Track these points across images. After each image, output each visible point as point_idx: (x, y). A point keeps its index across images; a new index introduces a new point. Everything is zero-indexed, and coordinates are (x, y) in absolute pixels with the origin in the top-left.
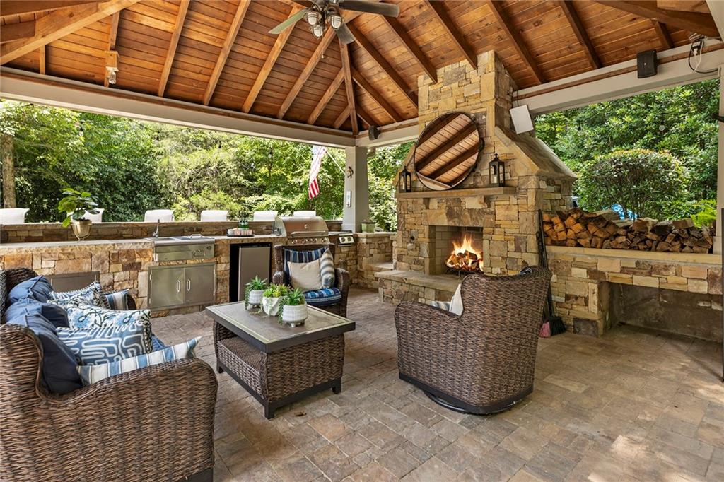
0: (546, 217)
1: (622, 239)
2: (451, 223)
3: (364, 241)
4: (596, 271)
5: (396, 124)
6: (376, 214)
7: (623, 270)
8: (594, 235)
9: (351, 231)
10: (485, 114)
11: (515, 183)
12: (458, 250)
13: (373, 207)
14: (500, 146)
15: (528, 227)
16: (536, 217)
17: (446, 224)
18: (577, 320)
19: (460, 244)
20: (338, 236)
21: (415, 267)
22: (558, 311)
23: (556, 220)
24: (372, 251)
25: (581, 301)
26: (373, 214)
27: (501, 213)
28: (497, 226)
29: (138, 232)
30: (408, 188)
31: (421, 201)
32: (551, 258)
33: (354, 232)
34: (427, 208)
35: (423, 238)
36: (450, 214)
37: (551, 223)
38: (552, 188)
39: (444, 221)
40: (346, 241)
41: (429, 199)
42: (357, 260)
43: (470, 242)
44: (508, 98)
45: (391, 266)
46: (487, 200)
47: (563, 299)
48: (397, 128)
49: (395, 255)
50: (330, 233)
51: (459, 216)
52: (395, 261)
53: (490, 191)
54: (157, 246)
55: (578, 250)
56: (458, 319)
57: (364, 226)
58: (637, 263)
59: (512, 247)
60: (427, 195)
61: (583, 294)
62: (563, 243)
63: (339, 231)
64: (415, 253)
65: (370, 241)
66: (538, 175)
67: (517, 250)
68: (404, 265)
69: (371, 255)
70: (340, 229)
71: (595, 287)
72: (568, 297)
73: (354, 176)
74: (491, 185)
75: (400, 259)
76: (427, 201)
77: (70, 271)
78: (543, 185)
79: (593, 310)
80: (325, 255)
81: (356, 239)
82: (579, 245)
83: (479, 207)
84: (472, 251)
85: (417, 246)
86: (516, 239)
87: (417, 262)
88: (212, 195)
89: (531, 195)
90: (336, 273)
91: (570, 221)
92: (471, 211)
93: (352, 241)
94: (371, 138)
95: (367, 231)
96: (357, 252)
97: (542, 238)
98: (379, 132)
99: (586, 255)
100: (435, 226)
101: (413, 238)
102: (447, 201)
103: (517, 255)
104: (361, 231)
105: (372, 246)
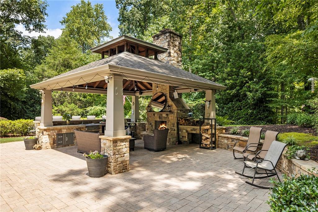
0: (179, 119)
1: (191, 124)
2: (160, 120)
3: (138, 125)
4: (187, 131)
5: (147, 91)
6: (142, 114)
7: (191, 130)
8: (187, 123)
9: (133, 122)
10: (167, 94)
11: (173, 111)
12: (161, 126)
13: (141, 111)
14: (170, 102)
15: (175, 121)
16: (177, 119)
17: (159, 120)
18: (184, 141)
19: (162, 125)
20: (130, 123)
21: (151, 131)
22: (181, 140)
23: (181, 120)
24: (140, 128)
25: (185, 137)
26: (141, 114)
27: (170, 118)
28: (169, 121)
29: (77, 123)
30: (150, 110)
31: (153, 114)
32: (180, 128)
33: (135, 122)
34: (154, 116)
35: (153, 124)
36: (160, 118)
37: (180, 120)
38: (182, 112)
39: (158, 120)
40: (132, 125)
41: (155, 114)
42: (135, 130)
43: (164, 125)
44: (173, 90)
45: (145, 132)
46: (167, 115)
47: (182, 137)
48: (147, 92)
49: (146, 129)
50: (128, 123)
51: (161, 118)
52: (146, 130)
53: (167, 113)
54: (86, 126)
55: (184, 126)
56: (153, 137)
57: (138, 120)
58: (193, 129)
59: (172, 126)
60: (154, 113)
61: (185, 135)
62: (181, 125)
63: (130, 122)
64: (151, 128)
65: (139, 125)
66: (177, 109)
67: (173, 126)
68: (149, 131)
69: (140, 129)
70: (130, 121)
71: (187, 134)
72: (182, 136)
73: (135, 105)
74: (167, 112)
75: (147, 130)
76: (154, 114)
77: (69, 132)
78: (179, 111)
79: (186, 139)
80: (128, 128)
81: (135, 124)
82: (184, 125)
83: (166, 116)
84: (165, 126)
85: (152, 126)
86: (173, 124)
87: (152, 130)
88: (68, 105)
89: (176, 114)
90: (131, 132)
91: (183, 120)
92: (164, 117)
93: (134, 125)
94: (140, 94)
95: (139, 122)
96: (136, 128)
97: (178, 124)
98: (142, 92)
99: (185, 127)
100: (156, 121)
101: (151, 124)
102: (159, 114)
103: (173, 128)
104: (137, 122)
105: (140, 126)
